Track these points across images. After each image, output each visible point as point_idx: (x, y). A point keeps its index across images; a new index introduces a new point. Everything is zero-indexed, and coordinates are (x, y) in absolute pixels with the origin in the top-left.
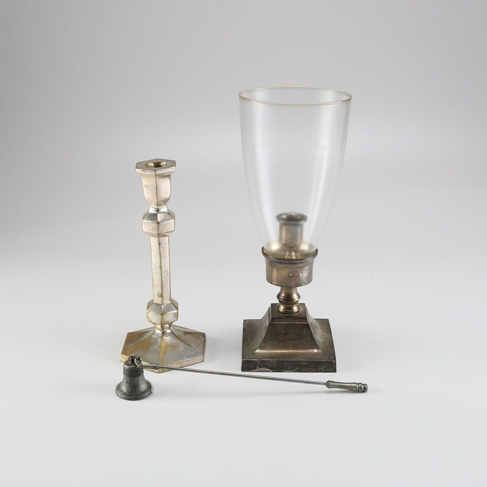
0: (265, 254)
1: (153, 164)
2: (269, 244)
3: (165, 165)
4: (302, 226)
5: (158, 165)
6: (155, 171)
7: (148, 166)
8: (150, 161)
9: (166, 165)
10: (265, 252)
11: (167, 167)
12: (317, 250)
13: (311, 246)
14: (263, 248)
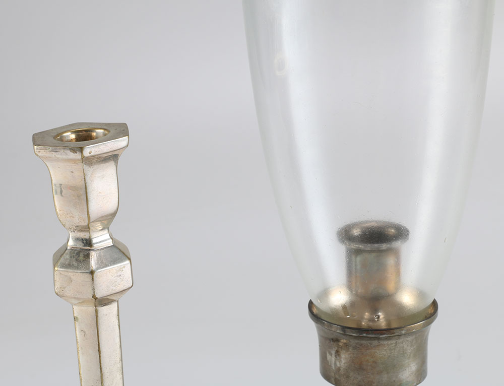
0: (315, 315)
1: (73, 136)
2: (325, 293)
3: (101, 134)
4: (396, 253)
5: (85, 136)
6: (81, 149)
7: (61, 140)
8: (67, 128)
9: (105, 135)
10: (315, 311)
11: (107, 138)
12: (435, 304)
13: (421, 295)
14: (311, 304)
